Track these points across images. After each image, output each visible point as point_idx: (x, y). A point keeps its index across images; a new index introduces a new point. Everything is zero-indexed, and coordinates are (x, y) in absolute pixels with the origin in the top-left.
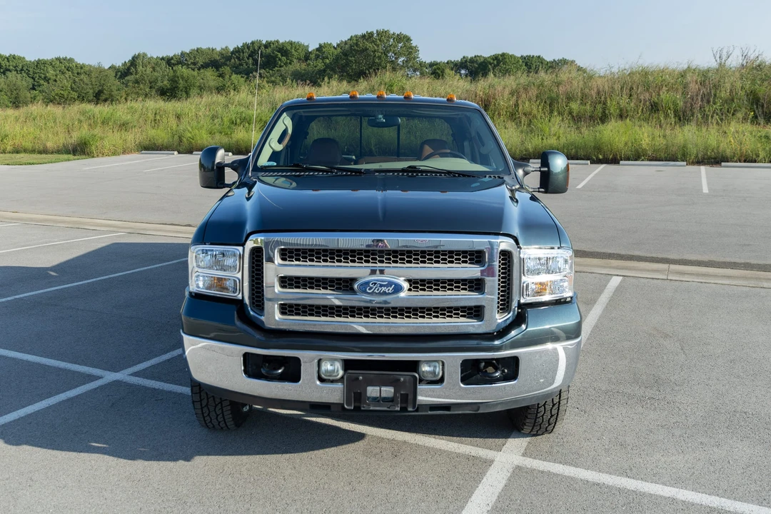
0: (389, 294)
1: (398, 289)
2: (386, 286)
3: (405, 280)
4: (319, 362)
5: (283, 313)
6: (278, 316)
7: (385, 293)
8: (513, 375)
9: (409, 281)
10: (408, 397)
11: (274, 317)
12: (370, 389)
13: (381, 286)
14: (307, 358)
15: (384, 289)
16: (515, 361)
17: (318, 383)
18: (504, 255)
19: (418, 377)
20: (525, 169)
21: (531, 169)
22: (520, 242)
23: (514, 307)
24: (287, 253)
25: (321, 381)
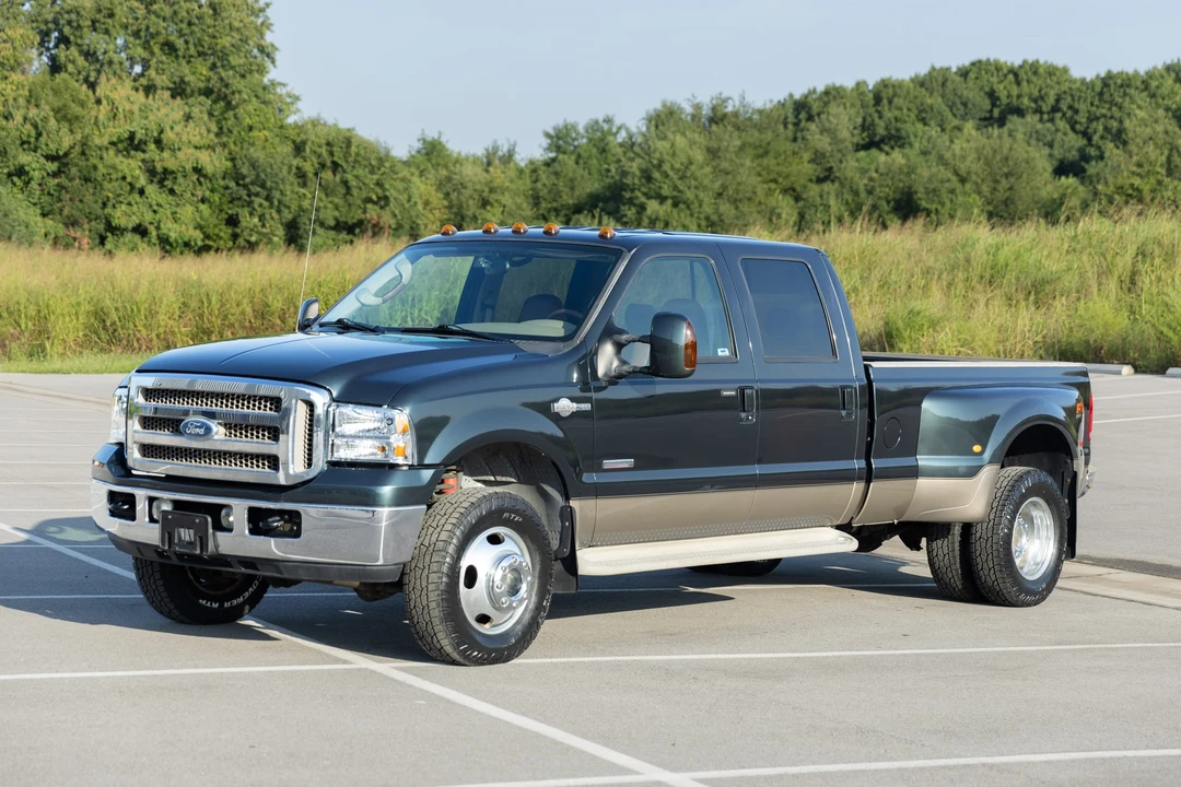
0: (201, 436)
1: (208, 430)
2: (200, 427)
3: (220, 424)
4: (151, 500)
5: (144, 456)
6: (137, 455)
7: (198, 435)
8: (297, 534)
9: (225, 425)
10: (204, 545)
11: (134, 455)
12: (182, 530)
13: (196, 427)
14: (141, 495)
15: (198, 429)
16: (294, 518)
17: (147, 519)
18: (311, 405)
19: (209, 519)
20: (616, 337)
21: (624, 337)
22: (335, 394)
23: (320, 464)
24: (149, 393)
25: (152, 520)
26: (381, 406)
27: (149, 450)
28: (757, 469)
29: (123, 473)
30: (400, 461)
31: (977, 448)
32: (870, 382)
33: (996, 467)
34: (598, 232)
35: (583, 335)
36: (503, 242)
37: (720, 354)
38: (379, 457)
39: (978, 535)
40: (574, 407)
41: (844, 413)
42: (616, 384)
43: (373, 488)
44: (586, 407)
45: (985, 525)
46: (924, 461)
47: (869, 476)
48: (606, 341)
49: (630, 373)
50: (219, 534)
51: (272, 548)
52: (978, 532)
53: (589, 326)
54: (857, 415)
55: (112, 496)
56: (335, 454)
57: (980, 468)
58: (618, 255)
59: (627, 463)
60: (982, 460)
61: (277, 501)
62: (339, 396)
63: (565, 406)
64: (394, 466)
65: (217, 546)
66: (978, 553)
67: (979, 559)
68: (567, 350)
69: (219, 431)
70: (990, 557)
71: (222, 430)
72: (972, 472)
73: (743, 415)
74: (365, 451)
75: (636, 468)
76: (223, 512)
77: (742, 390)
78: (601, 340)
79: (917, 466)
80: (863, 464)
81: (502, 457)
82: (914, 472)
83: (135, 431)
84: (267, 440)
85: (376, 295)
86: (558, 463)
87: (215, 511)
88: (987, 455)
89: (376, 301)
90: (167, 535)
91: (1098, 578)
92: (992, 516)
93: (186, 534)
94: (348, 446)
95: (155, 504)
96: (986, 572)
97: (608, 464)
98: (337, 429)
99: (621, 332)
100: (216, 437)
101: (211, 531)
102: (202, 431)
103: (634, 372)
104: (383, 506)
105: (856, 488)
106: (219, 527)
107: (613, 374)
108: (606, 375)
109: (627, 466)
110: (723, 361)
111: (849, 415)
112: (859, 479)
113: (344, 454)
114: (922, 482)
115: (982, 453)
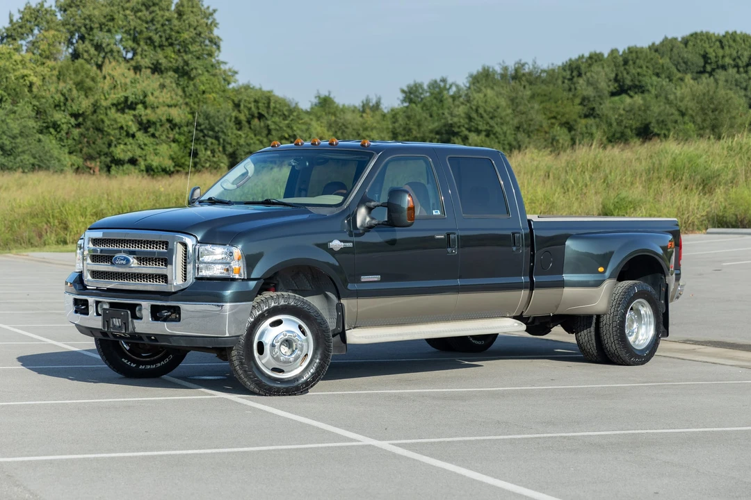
0: (124, 265)
1: (128, 261)
2: (123, 260)
3: (134, 258)
4: (97, 303)
5: (93, 278)
6: (89, 277)
7: (122, 264)
8: (179, 321)
9: (137, 258)
10: (126, 324)
12: (114, 320)
13: (121, 260)
14: (91, 300)
16: (177, 310)
17: (95, 314)
18: (185, 245)
19: (129, 312)
20: (368, 204)
21: (373, 204)
22: (199, 239)
23: (191, 279)
24: (96, 241)
25: (98, 314)
26: (225, 245)
27: (95, 274)
28: (459, 282)
29: (82, 288)
30: (237, 277)
31: (601, 269)
32: (531, 230)
33: (613, 281)
34: (360, 143)
35: (348, 203)
36: (306, 150)
37: (434, 213)
38: (225, 274)
39: (604, 322)
40: (342, 245)
41: (514, 249)
42: (369, 231)
43: (221, 292)
44: (350, 245)
45: (608, 316)
46: (567, 277)
47: (532, 286)
48: (361, 206)
49: (376, 225)
50: (135, 321)
51: (165, 328)
52: (605, 320)
53: (352, 198)
54: (524, 251)
55: (76, 302)
56: (200, 273)
57: (603, 281)
58: (371, 156)
59: (377, 278)
60: (604, 276)
61: (167, 301)
62: (201, 240)
63: (336, 244)
64: (234, 280)
65: (134, 328)
66: (604, 333)
67: (605, 337)
68: (338, 212)
69: (134, 262)
70: (612, 335)
71: (136, 261)
72: (598, 284)
73: (449, 250)
74: (217, 271)
75: (382, 280)
76: (137, 309)
77: (448, 235)
78: (359, 206)
79: (564, 281)
80: (528, 279)
81: (301, 275)
82: (562, 284)
83: (88, 264)
84: (161, 266)
85: (233, 183)
86: (333, 279)
87: (132, 308)
88: (607, 274)
89: (234, 187)
90: (106, 323)
91: (693, 351)
92: (612, 311)
93: (117, 322)
94: (207, 268)
95: (99, 305)
96: (610, 345)
97: (364, 278)
98: (201, 259)
99: (370, 201)
100: (132, 265)
101: (130, 319)
102: (124, 262)
103: (379, 224)
104: (226, 302)
105: (524, 293)
106: (134, 317)
107: (366, 225)
108: (362, 226)
109: (376, 279)
110: (436, 217)
111: (518, 250)
112: (526, 288)
113: (205, 273)
114: (567, 290)
115: (604, 272)
